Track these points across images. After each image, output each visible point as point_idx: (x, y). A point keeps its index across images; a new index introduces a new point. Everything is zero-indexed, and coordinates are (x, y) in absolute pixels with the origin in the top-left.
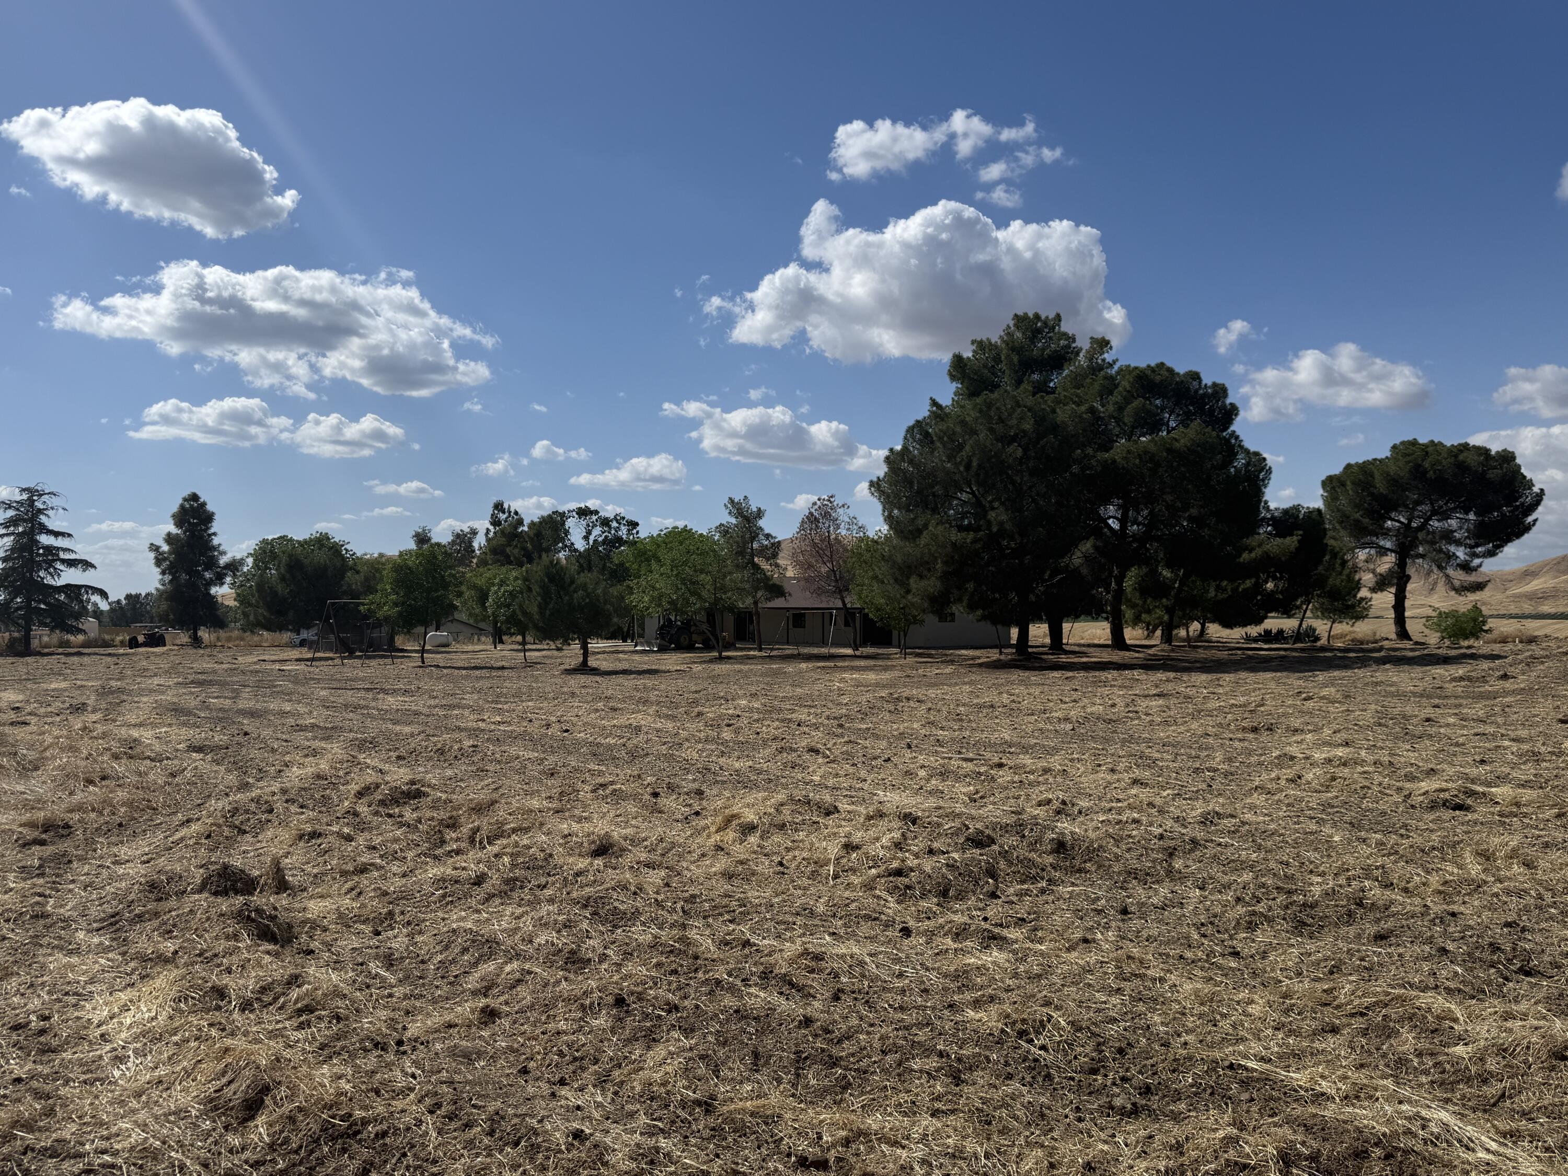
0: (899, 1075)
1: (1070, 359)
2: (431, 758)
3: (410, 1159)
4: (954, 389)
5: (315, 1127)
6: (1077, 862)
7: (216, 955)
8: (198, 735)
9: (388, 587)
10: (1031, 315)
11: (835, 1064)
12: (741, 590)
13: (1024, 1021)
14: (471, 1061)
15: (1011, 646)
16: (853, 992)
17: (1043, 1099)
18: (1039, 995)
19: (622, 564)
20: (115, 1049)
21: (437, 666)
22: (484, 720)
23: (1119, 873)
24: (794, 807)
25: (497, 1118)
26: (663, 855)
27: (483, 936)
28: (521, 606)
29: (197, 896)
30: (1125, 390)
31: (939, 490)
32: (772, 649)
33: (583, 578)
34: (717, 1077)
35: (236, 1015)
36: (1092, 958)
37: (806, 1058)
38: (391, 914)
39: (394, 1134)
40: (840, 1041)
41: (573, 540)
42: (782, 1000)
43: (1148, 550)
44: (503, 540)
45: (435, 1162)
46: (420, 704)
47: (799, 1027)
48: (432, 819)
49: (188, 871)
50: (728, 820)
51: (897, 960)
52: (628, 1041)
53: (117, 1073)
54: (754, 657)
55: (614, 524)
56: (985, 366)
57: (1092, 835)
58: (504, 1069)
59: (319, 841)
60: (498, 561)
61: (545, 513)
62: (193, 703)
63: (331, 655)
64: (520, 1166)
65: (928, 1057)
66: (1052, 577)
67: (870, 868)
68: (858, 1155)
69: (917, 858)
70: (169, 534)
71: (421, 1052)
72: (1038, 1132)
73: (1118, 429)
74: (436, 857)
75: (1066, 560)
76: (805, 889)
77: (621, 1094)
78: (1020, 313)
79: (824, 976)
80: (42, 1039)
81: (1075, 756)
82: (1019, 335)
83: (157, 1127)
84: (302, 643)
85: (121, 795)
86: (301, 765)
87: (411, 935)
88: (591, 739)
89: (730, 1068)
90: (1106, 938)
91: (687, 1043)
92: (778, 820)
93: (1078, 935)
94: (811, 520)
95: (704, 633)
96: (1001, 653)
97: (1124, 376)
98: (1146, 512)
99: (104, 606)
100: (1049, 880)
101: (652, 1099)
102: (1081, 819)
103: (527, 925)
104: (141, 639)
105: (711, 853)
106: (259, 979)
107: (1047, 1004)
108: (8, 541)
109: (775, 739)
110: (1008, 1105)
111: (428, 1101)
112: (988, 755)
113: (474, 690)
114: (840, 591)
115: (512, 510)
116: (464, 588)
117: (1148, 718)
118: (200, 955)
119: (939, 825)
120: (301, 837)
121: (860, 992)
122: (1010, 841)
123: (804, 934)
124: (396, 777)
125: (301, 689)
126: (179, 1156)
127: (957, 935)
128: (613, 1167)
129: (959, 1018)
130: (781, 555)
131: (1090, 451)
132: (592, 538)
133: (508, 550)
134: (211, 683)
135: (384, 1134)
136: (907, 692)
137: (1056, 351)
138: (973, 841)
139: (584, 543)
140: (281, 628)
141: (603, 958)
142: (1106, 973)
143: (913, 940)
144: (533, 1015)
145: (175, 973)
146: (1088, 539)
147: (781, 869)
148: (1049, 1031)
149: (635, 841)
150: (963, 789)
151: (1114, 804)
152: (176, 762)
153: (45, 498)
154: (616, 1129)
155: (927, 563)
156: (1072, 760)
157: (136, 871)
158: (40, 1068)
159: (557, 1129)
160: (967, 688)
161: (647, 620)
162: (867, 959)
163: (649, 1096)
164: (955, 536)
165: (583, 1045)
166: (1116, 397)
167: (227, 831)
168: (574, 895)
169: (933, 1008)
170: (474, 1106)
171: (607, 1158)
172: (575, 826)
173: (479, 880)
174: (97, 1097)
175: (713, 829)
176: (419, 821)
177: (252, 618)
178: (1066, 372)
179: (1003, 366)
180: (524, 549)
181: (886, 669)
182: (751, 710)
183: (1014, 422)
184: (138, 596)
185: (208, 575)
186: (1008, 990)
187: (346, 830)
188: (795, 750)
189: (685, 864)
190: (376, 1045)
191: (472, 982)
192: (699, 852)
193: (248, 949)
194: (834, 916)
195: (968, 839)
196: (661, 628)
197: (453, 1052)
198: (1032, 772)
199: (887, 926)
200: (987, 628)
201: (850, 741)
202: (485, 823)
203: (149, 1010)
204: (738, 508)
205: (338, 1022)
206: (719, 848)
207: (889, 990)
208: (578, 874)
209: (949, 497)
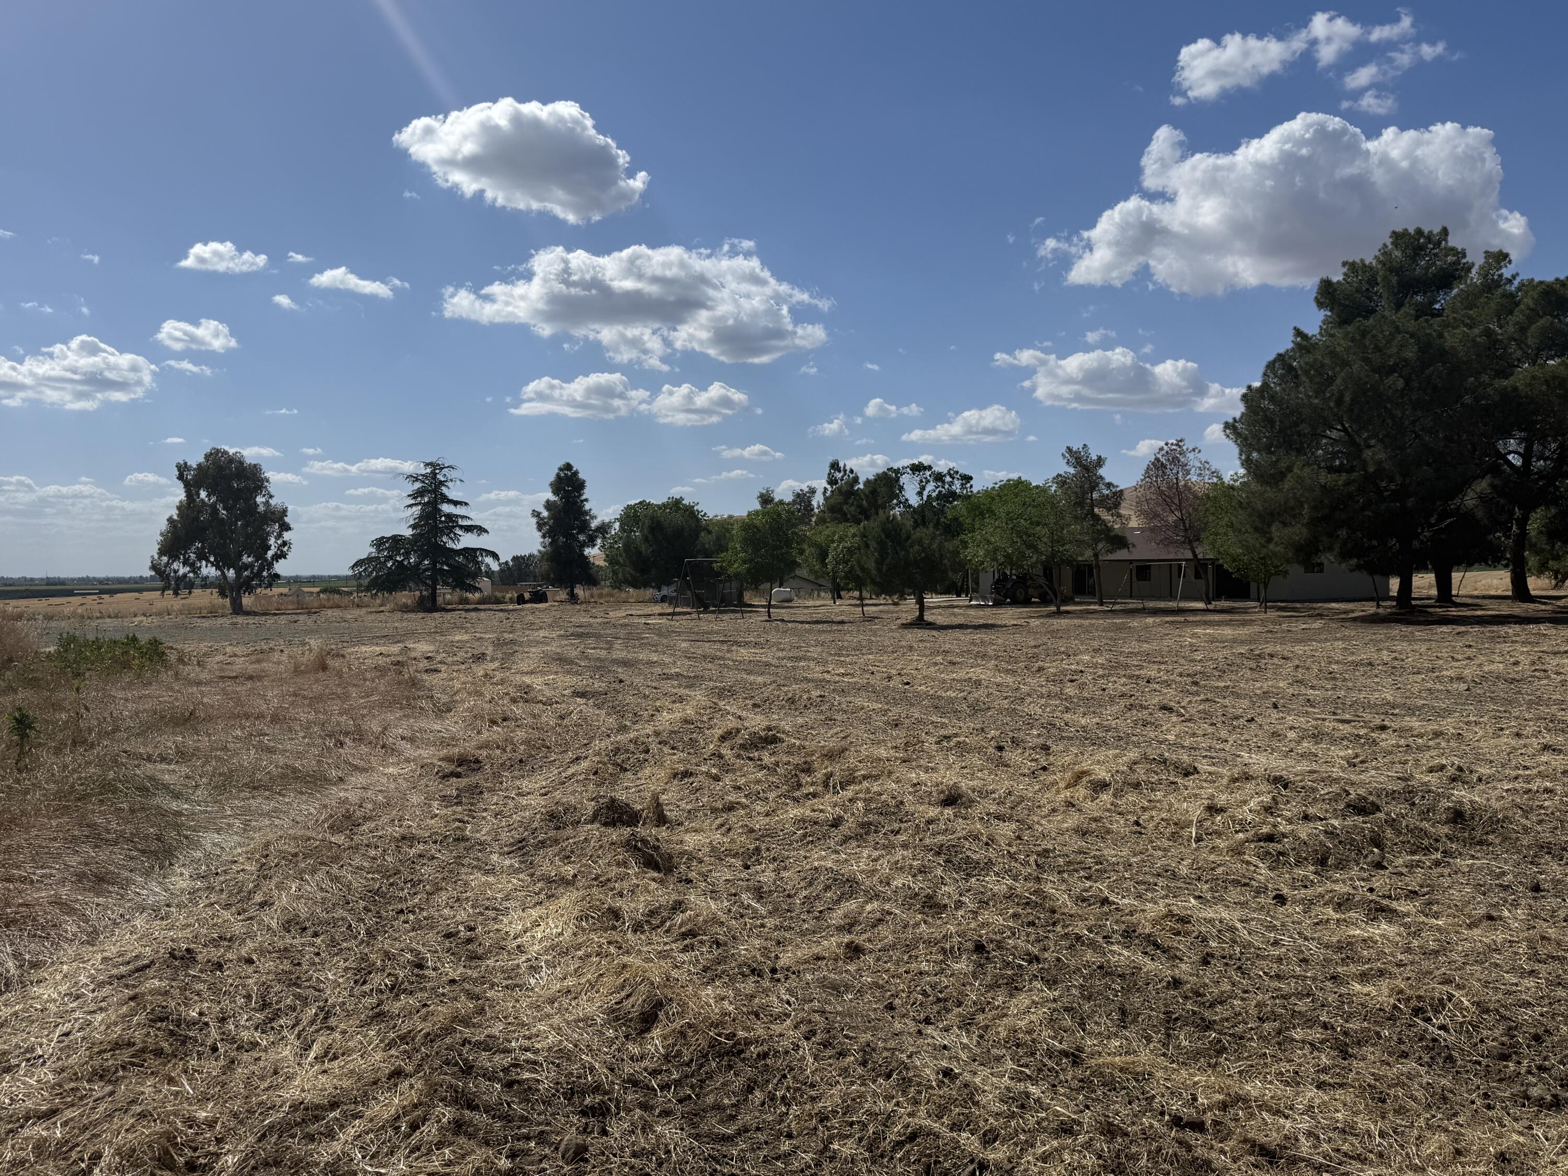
0: (1279, 1044)
1: (1460, 277)
2: (783, 707)
3: (789, 1081)
4: (1322, 318)
5: (704, 1044)
6: (1478, 834)
7: (609, 880)
8: (581, 682)
9: (738, 546)
10: (1412, 231)
11: (1208, 1027)
12: (1080, 543)
13: (1419, 998)
14: (839, 994)
15: (1392, 598)
16: (1224, 958)
17: (1444, 1082)
18: (1437, 973)
19: (956, 519)
20: (529, 960)
21: (782, 621)
22: (828, 672)
23: (1529, 847)
24: (1148, 766)
25: (867, 1050)
26: (1012, 808)
27: (843, 875)
28: (858, 562)
29: (589, 826)
30: (1529, 308)
31: (1305, 428)
32: (1114, 604)
33: (920, 533)
34: (1084, 1030)
35: (630, 935)
36: (1499, 937)
37: (1177, 1019)
38: (757, 849)
39: (775, 1056)
40: (1212, 1005)
41: (907, 496)
42: (1147, 960)
43: (1557, 488)
44: (840, 499)
45: (812, 1086)
46: (769, 656)
47: (1167, 988)
48: (788, 763)
49: (582, 803)
50: (1079, 776)
51: (1273, 928)
52: (990, 987)
53: (533, 981)
54: (1095, 612)
55: (948, 479)
56: (1357, 291)
57: (1496, 805)
58: (870, 1004)
59: (691, 780)
60: (836, 519)
61: (880, 471)
62: (574, 653)
63: (689, 610)
64: (893, 1097)
65: (1311, 1028)
66: (1439, 521)
67: (1237, 832)
68: (1237, 1120)
69: (1291, 823)
70: (548, 501)
71: (793, 982)
72: (1439, 1116)
73: (1519, 353)
74: (796, 800)
75: (1457, 501)
76: (1165, 850)
77: (986, 1037)
78: (1399, 229)
79: (1190, 939)
80: (469, 947)
81: (1472, 718)
82: (1398, 253)
83: (570, 1032)
84: (663, 599)
85: (520, 734)
86: (670, 710)
87: (777, 871)
88: (932, 692)
89: (1096, 1023)
90: (1515, 917)
91: (1051, 995)
92: (1133, 778)
93: (1481, 911)
94: (1157, 466)
95: (1041, 586)
96: (1378, 606)
97: (1526, 293)
98: (1553, 446)
99: (495, 567)
100: (1444, 852)
101: (1018, 1046)
102: (1482, 787)
103: (884, 866)
104: (527, 596)
105: (1062, 809)
106: (648, 903)
107: (1447, 981)
108: (417, 510)
109: (1123, 695)
110: (1404, 1084)
111: (803, 1028)
112: (1367, 717)
113: (818, 643)
114: (1190, 542)
115: (848, 468)
116: (805, 546)
117: (1559, 678)
118: (596, 879)
119: (1314, 790)
120: (675, 776)
121: (1231, 957)
122: (1396, 809)
123: (1167, 896)
124: (753, 723)
125: (665, 641)
126: (589, 1059)
127: (1340, 905)
128: (984, 1107)
129: (1343, 990)
130: (1123, 504)
131: (1485, 378)
132: (925, 493)
133: (845, 507)
134: (588, 635)
135: (765, 1055)
136: (1270, 649)
137: (1442, 268)
138: (1354, 808)
139: (919, 499)
140: (645, 585)
141: (959, 905)
142: (1516, 953)
143: (1288, 908)
144: (895, 955)
145: (575, 895)
146: (1483, 478)
147: (1138, 829)
148: (1450, 1010)
149: (984, 794)
150: (1340, 753)
151: (1520, 772)
152: (563, 706)
153: (445, 471)
154: (984, 1072)
155: (1293, 509)
156: (1468, 723)
157: (535, 801)
158: (469, 972)
159: (925, 1065)
160: (1340, 644)
161: (982, 575)
162: (1238, 925)
163: (1014, 1042)
164: (1324, 478)
165: (946, 987)
166: (1518, 316)
167: (611, 768)
168: (927, 841)
169: (1314, 979)
170: (846, 1037)
171: (977, 1098)
172: (923, 776)
173: (836, 823)
174: (517, 1001)
175: (1062, 785)
176: (777, 764)
177: (620, 576)
178: (1455, 291)
179: (1379, 289)
180: (860, 506)
181: (1244, 623)
182: (1095, 666)
183: (1394, 350)
184: (523, 558)
185: (582, 538)
186: (1400, 965)
187: (714, 771)
188: (1146, 708)
189: (1036, 819)
190: (753, 971)
191: (836, 917)
192: (1049, 807)
193: (636, 874)
194: (1199, 879)
195: (1348, 806)
196: (997, 582)
197: (823, 983)
198: (1421, 736)
199: (1258, 892)
200: (1363, 578)
201: (1207, 700)
202: (836, 768)
203: (556, 927)
204: (1076, 457)
205: (718, 947)
206: (1070, 804)
207: (1264, 958)
208: (929, 822)
209: (1316, 436)
